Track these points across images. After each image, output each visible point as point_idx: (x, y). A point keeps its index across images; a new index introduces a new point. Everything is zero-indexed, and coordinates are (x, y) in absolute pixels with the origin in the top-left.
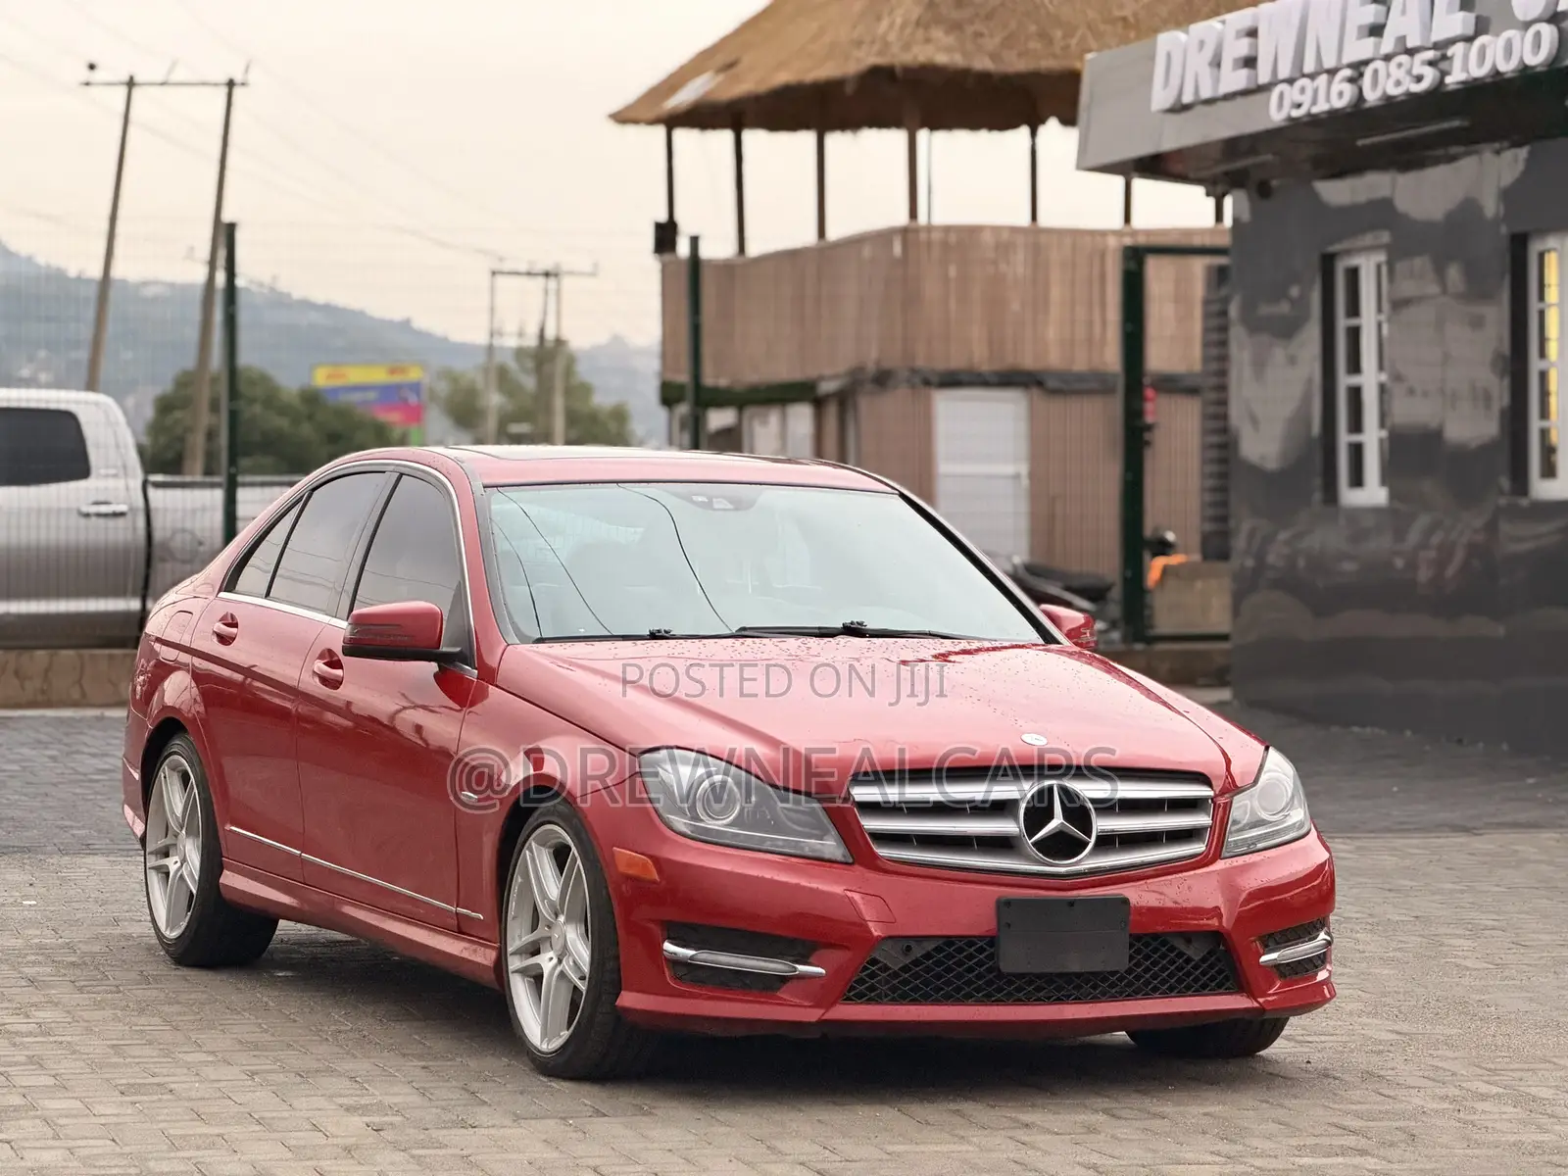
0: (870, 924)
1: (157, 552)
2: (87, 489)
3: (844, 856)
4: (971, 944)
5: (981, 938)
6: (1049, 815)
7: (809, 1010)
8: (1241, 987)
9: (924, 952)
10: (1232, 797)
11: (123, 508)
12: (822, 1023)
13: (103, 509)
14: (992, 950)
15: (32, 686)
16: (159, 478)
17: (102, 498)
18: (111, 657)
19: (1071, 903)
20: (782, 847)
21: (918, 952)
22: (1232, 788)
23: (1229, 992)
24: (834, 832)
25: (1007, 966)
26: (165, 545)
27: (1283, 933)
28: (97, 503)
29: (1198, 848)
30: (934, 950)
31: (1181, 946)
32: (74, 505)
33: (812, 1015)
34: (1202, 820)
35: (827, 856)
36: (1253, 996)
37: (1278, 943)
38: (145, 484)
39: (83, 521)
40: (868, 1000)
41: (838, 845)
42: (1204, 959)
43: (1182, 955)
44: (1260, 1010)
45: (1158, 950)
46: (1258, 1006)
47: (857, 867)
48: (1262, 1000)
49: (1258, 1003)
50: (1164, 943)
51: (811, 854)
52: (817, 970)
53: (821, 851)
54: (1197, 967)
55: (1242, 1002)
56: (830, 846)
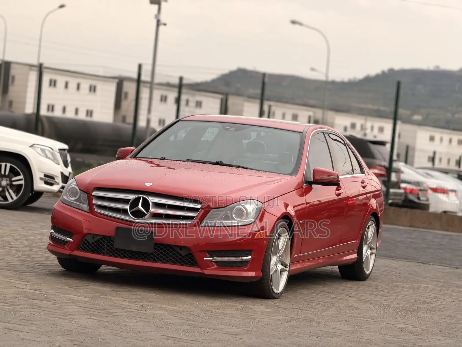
0: (84, 229)
3: (88, 210)
4: (109, 238)
5: (112, 237)
6: (137, 205)
8: (199, 266)
10: (211, 210)
12: (70, 255)
14: (114, 241)
21: (96, 239)
22: (210, 207)
23: (195, 267)
24: (87, 203)
25: (116, 246)
30: (100, 239)
31: (178, 250)
33: (69, 252)
35: (84, 210)
36: (201, 269)
40: (84, 251)
41: (88, 207)
42: (186, 255)
43: (178, 253)
44: (203, 274)
45: (169, 250)
46: (202, 272)
47: (90, 214)
48: (204, 271)
49: (203, 271)
50: (171, 248)
51: (81, 209)
52: (71, 240)
53: (83, 208)
54: (183, 257)
55: (197, 270)
56: (85, 207)
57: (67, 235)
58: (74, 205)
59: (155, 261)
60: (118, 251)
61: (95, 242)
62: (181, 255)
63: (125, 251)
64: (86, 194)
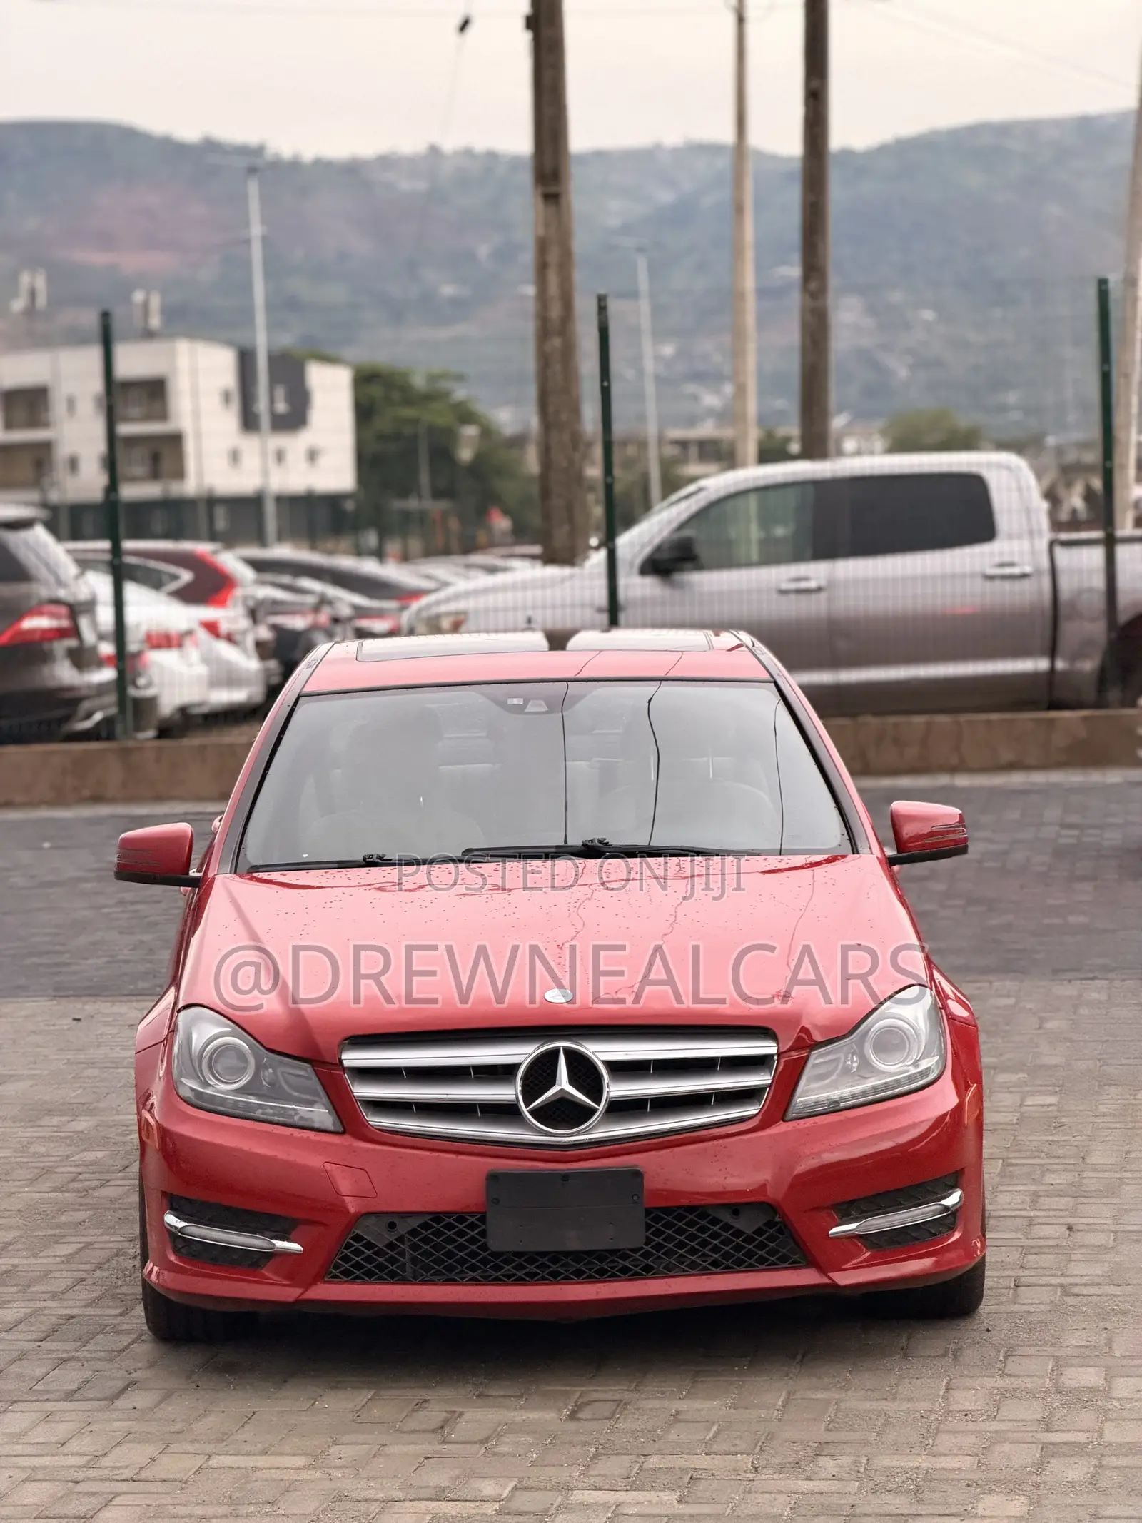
0: (347, 1199)
1: (1063, 610)
2: (992, 554)
3: (334, 1125)
4: (461, 1219)
5: (472, 1214)
6: (551, 1080)
7: (287, 1289)
8: (810, 1262)
9: (410, 1228)
10: (810, 1052)
11: (1028, 569)
12: (298, 1301)
13: (1008, 571)
14: (484, 1227)
15: (912, 752)
16: (1064, 536)
17: (1006, 559)
18: (988, 722)
19: (565, 1177)
20: (274, 1115)
21: (402, 1228)
22: (806, 1043)
23: (795, 1266)
24: (325, 1100)
25: (495, 1244)
26: (1072, 604)
27: (868, 1199)
28: (1002, 565)
29: (751, 1110)
30: (419, 1226)
31: (727, 1217)
32: (978, 568)
33: (289, 1294)
34: (762, 1079)
35: (316, 1125)
36: (823, 1270)
37: (863, 1212)
38: (1052, 544)
39: (988, 584)
40: (355, 1278)
41: (329, 1113)
42: (759, 1232)
43: (727, 1227)
44: (834, 1285)
45: (697, 1223)
46: (828, 1281)
47: (347, 1137)
48: (833, 1275)
49: (830, 1278)
50: (703, 1215)
51: (301, 1123)
52: (296, 1247)
53: (311, 1119)
54: (749, 1240)
55: (806, 1277)
56: (321, 1114)
57: (267, 1230)
58: (262, 1114)
59: (648, 1272)
60: (504, 1261)
61: (401, 1239)
62: (738, 1233)
63: (532, 1258)
64: (305, 1064)
